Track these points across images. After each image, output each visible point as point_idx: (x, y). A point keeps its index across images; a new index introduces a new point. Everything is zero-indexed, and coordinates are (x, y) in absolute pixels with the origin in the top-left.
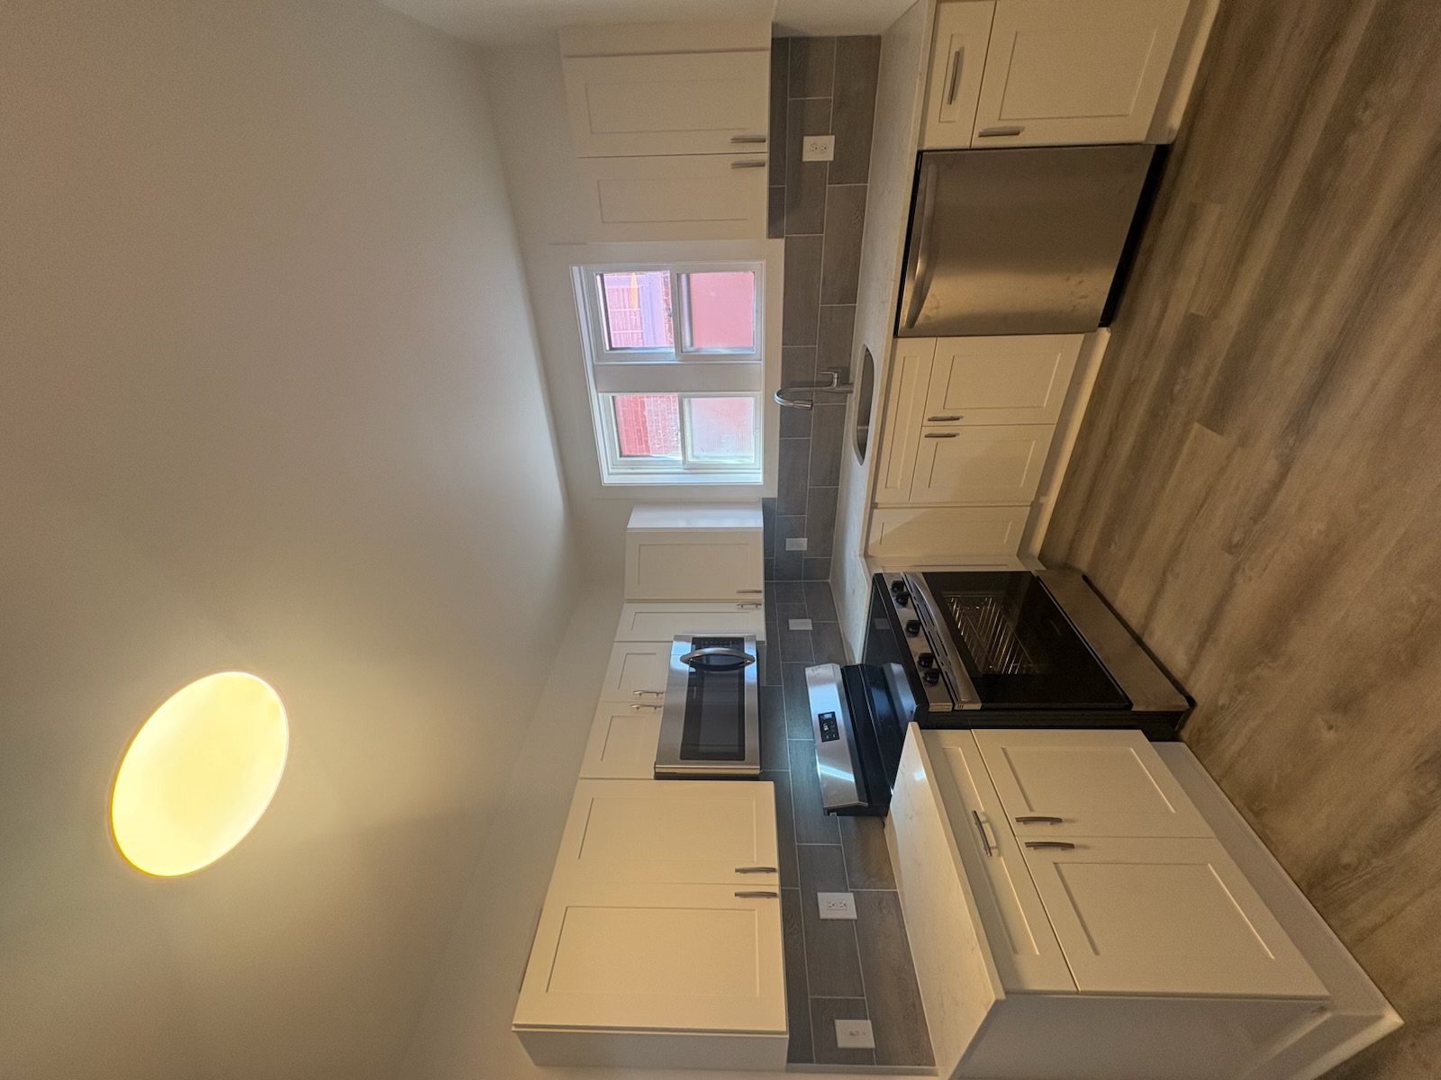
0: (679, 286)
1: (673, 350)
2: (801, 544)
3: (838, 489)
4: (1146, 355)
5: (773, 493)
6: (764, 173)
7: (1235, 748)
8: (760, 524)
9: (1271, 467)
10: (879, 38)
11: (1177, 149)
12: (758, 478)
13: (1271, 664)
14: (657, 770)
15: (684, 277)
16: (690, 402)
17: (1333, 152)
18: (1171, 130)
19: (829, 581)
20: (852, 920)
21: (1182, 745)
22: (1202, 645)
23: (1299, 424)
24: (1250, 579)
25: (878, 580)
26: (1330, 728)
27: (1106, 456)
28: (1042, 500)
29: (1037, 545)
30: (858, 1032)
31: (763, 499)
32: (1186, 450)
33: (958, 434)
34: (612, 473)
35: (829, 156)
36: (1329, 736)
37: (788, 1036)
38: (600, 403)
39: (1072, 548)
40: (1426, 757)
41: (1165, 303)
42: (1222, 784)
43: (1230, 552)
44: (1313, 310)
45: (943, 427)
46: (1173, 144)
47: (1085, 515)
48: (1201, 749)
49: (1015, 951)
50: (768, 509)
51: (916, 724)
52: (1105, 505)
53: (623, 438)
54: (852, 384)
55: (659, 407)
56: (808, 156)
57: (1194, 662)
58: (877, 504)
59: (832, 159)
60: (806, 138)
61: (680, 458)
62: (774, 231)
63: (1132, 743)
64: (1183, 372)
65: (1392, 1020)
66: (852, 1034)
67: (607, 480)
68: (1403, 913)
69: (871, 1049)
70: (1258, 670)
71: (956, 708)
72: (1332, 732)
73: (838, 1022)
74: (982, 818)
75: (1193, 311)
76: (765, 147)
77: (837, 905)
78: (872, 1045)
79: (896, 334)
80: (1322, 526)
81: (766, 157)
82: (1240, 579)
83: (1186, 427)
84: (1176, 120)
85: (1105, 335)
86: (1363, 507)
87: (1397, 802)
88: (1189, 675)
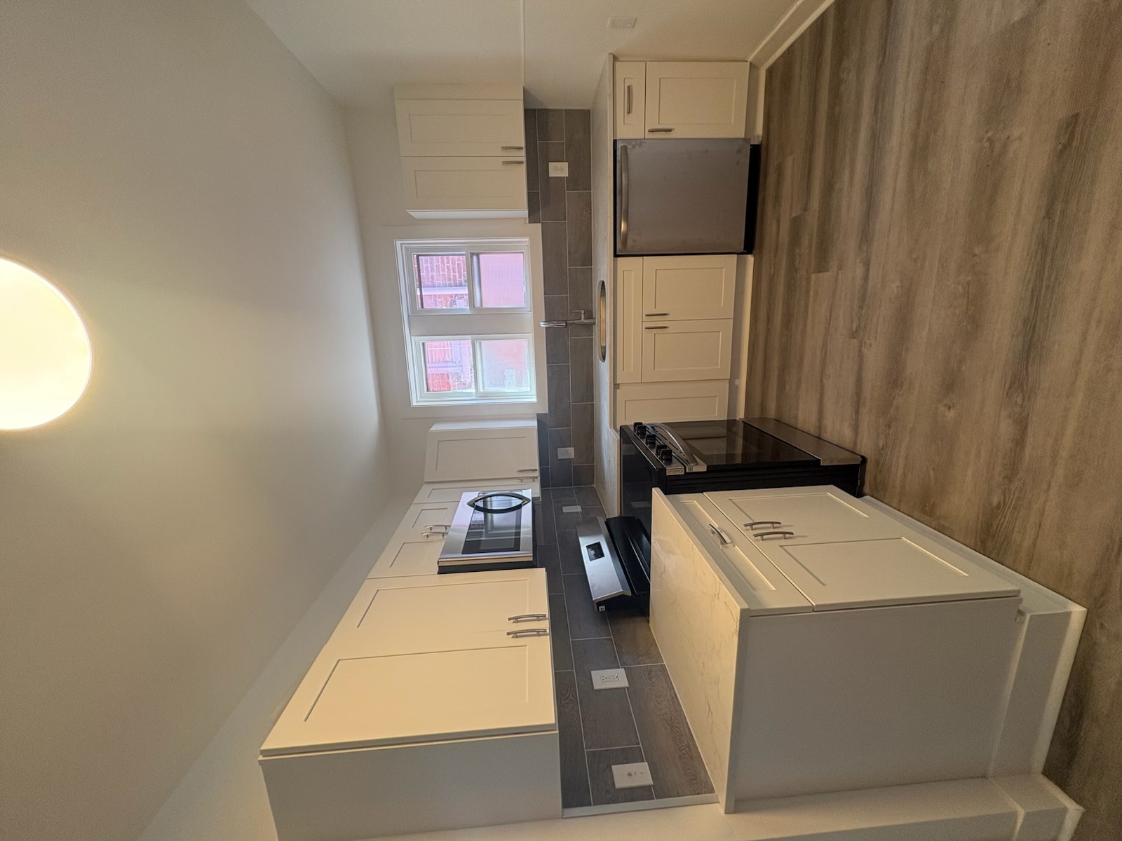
0: (472, 265)
1: (468, 308)
2: (569, 453)
3: (593, 404)
4: (775, 256)
5: (544, 409)
6: (524, 168)
7: (900, 473)
8: (536, 425)
9: (860, 271)
10: (589, 111)
11: (764, 143)
12: (534, 400)
13: (901, 393)
14: (441, 564)
15: (475, 258)
16: (480, 343)
17: (836, 96)
18: (758, 137)
19: (594, 485)
20: (624, 688)
21: (868, 497)
22: (857, 412)
23: (866, 236)
24: (870, 345)
25: (623, 432)
26: (949, 408)
30: (635, 773)
31: (538, 415)
32: (812, 293)
33: (668, 327)
34: (419, 398)
35: (565, 174)
36: (951, 414)
37: (557, 732)
38: (412, 343)
39: (763, 407)
40: (1007, 386)
41: (778, 221)
42: (901, 509)
43: (854, 338)
44: (852, 172)
45: (657, 322)
46: (762, 141)
47: (765, 378)
48: (880, 494)
49: (755, 590)
50: (541, 419)
51: (658, 489)
52: (775, 362)
53: (430, 382)
54: (595, 318)
55: (460, 346)
56: (552, 174)
57: (856, 428)
58: (619, 384)
59: (567, 175)
60: (550, 163)
61: (474, 391)
62: (533, 217)
64: (798, 251)
65: (1078, 612)
66: (630, 775)
67: (416, 402)
68: (1046, 513)
69: (650, 786)
70: (895, 403)
71: (687, 471)
72: (952, 411)
73: (613, 767)
75: (794, 215)
76: (523, 153)
77: (610, 678)
78: (651, 782)
79: (616, 255)
80: (898, 284)
81: (524, 159)
82: (865, 351)
83: (808, 281)
84: (759, 130)
85: (750, 259)
86: (914, 256)
87: (1006, 429)
88: (856, 440)
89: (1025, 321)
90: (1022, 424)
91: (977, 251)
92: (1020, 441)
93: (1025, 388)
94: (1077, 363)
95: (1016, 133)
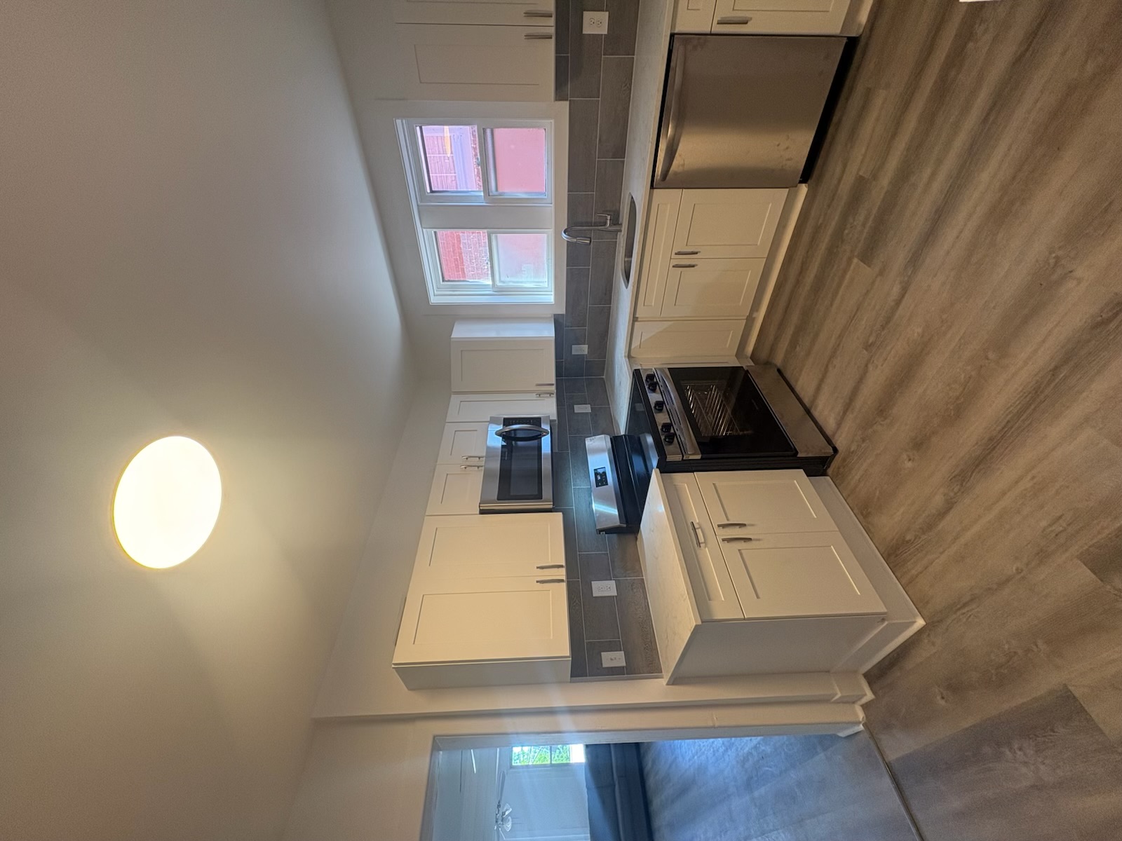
0: (485, 139)
1: (482, 194)
2: (583, 349)
3: (610, 307)
4: (829, 206)
5: (562, 311)
6: (551, 44)
7: (857, 477)
8: (553, 334)
9: (896, 290)
11: (862, 43)
12: (550, 298)
13: (882, 423)
14: (481, 508)
15: (488, 131)
16: (496, 237)
18: (860, 25)
19: (604, 377)
20: (613, 596)
21: (828, 478)
22: (845, 413)
23: (915, 260)
24: (877, 366)
25: (636, 374)
26: (910, 460)
27: (798, 283)
28: (755, 315)
29: (750, 349)
30: (615, 658)
31: (555, 315)
32: (848, 277)
33: (697, 265)
34: (437, 296)
35: (604, 30)
36: (909, 464)
37: (571, 659)
38: (425, 236)
39: (773, 349)
40: (954, 475)
41: (845, 166)
42: (848, 501)
43: (867, 350)
45: (686, 259)
46: (861, 35)
47: (782, 325)
48: (839, 481)
49: (710, 600)
50: (558, 322)
51: (658, 470)
52: (795, 318)
53: (444, 267)
54: (621, 224)
55: (472, 241)
56: (587, 30)
57: (839, 425)
58: (637, 318)
59: (606, 33)
60: (585, 13)
61: (490, 282)
62: (560, 95)
63: (796, 478)
64: (851, 220)
65: (920, 622)
66: (612, 659)
67: (434, 300)
68: (933, 564)
69: (623, 667)
70: (875, 427)
71: (684, 458)
72: (910, 462)
73: (602, 653)
74: (696, 526)
75: (861, 173)
76: (552, 21)
77: (604, 588)
78: (624, 664)
79: (652, 187)
80: (920, 330)
81: (552, 31)
82: (871, 368)
83: (850, 260)
84: (863, 17)
85: (804, 189)
86: (944, 317)
87: (938, 500)
88: (836, 432)
89: (991, 439)
90: (949, 506)
91: (991, 355)
92: (942, 514)
93: (964, 484)
94: (1004, 493)
95: (1079, 273)
